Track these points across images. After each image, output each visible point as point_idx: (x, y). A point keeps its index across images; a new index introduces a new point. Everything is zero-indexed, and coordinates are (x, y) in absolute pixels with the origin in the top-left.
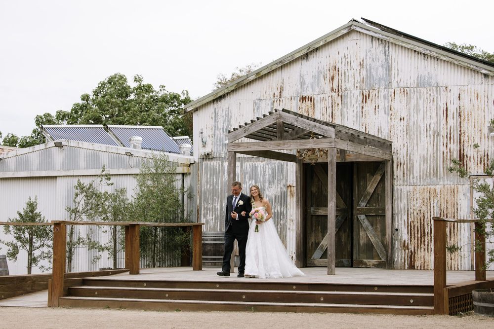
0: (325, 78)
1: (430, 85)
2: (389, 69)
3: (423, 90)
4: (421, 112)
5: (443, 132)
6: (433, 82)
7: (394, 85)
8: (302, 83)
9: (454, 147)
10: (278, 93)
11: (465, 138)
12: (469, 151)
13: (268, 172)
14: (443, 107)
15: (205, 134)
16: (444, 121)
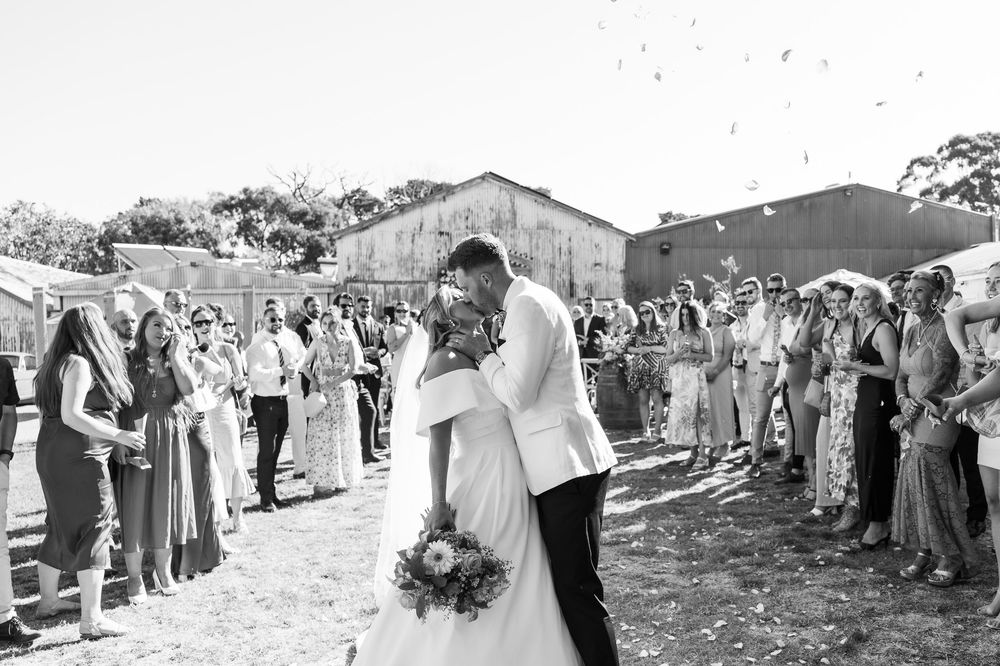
0: (460, 217)
1: (547, 228)
2: (514, 214)
3: (541, 232)
4: (541, 250)
5: (557, 266)
6: (550, 225)
7: (519, 226)
8: (440, 220)
9: (566, 277)
10: (418, 227)
11: (574, 271)
12: (577, 281)
13: (410, 294)
14: (558, 246)
15: (351, 260)
16: (558, 257)
